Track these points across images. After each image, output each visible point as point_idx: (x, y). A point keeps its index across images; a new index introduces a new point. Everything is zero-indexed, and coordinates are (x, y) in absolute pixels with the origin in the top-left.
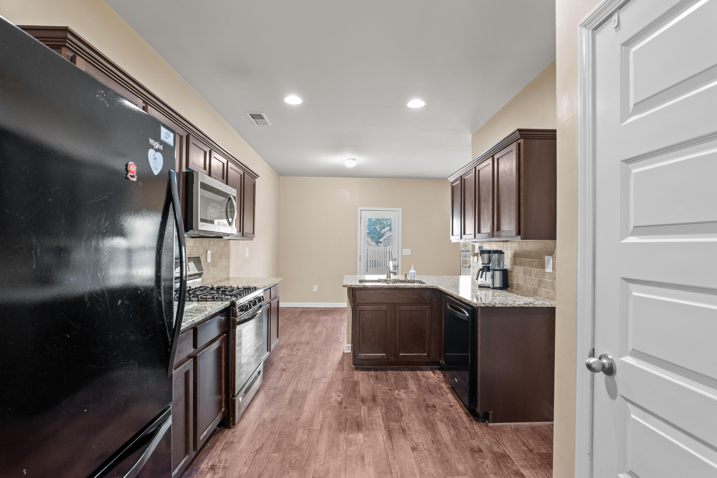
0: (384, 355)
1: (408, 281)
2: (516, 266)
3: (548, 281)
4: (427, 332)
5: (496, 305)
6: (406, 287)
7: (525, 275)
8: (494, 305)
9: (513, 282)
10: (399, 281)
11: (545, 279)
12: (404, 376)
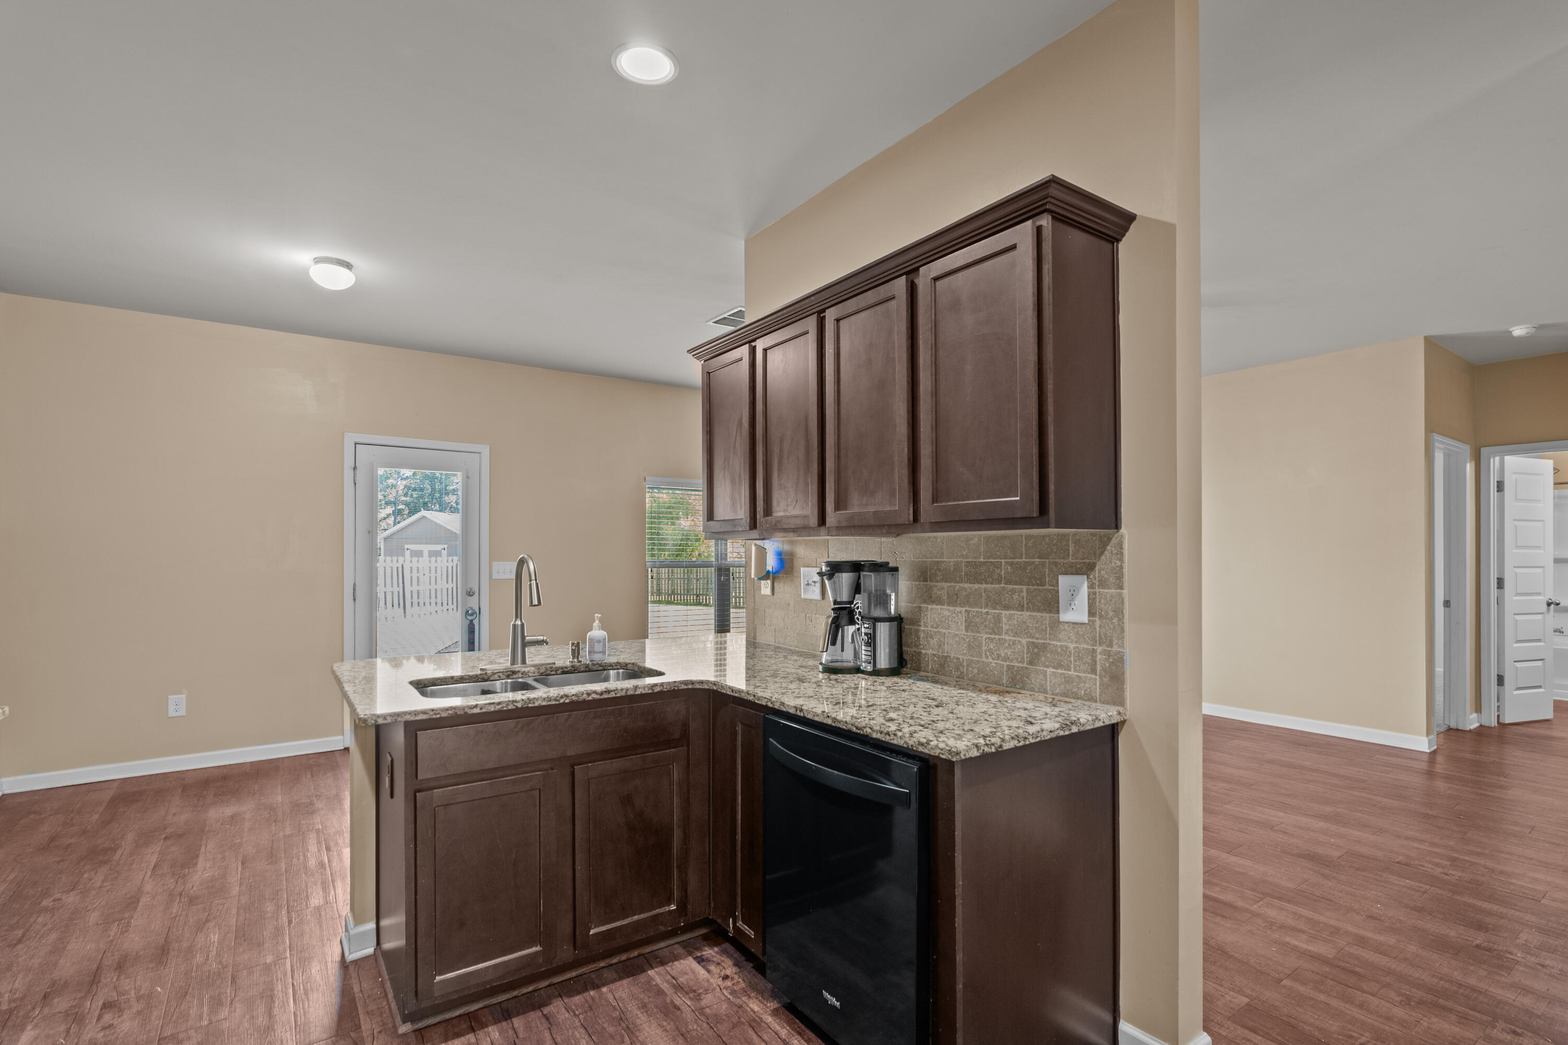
0: (536, 953)
1: (587, 666)
2: (935, 606)
3: (1072, 646)
4: (677, 834)
5: (1004, 744)
6: (610, 696)
7: (972, 631)
8: (1001, 746)
9: (924, 652)
10: (556, 671)
11: (1059, 640)
12: (614, 1007)
